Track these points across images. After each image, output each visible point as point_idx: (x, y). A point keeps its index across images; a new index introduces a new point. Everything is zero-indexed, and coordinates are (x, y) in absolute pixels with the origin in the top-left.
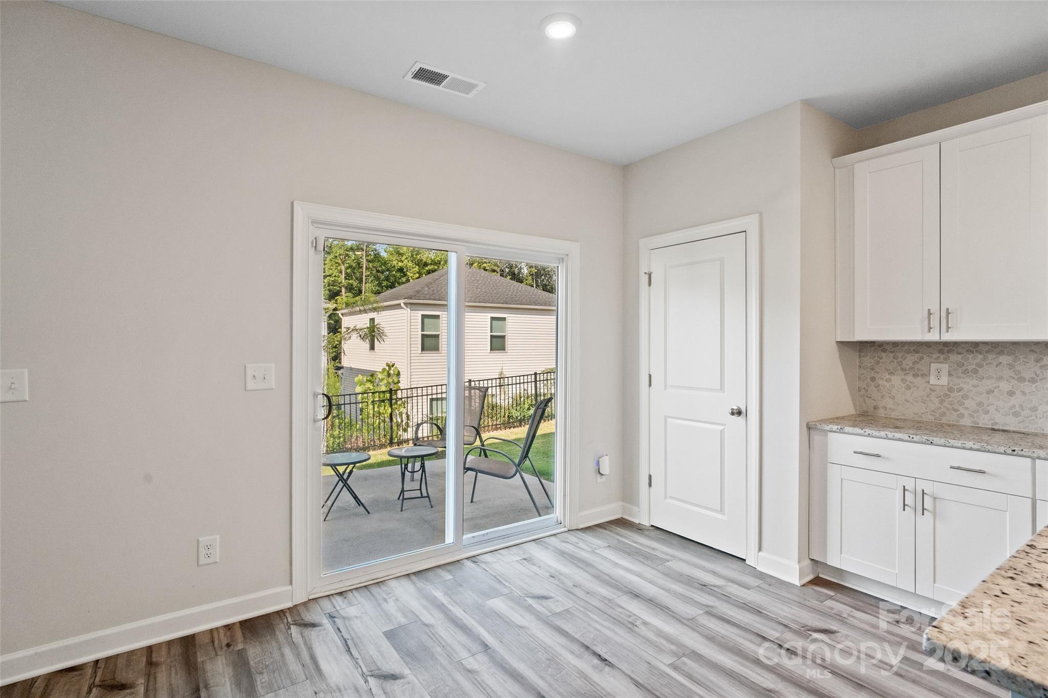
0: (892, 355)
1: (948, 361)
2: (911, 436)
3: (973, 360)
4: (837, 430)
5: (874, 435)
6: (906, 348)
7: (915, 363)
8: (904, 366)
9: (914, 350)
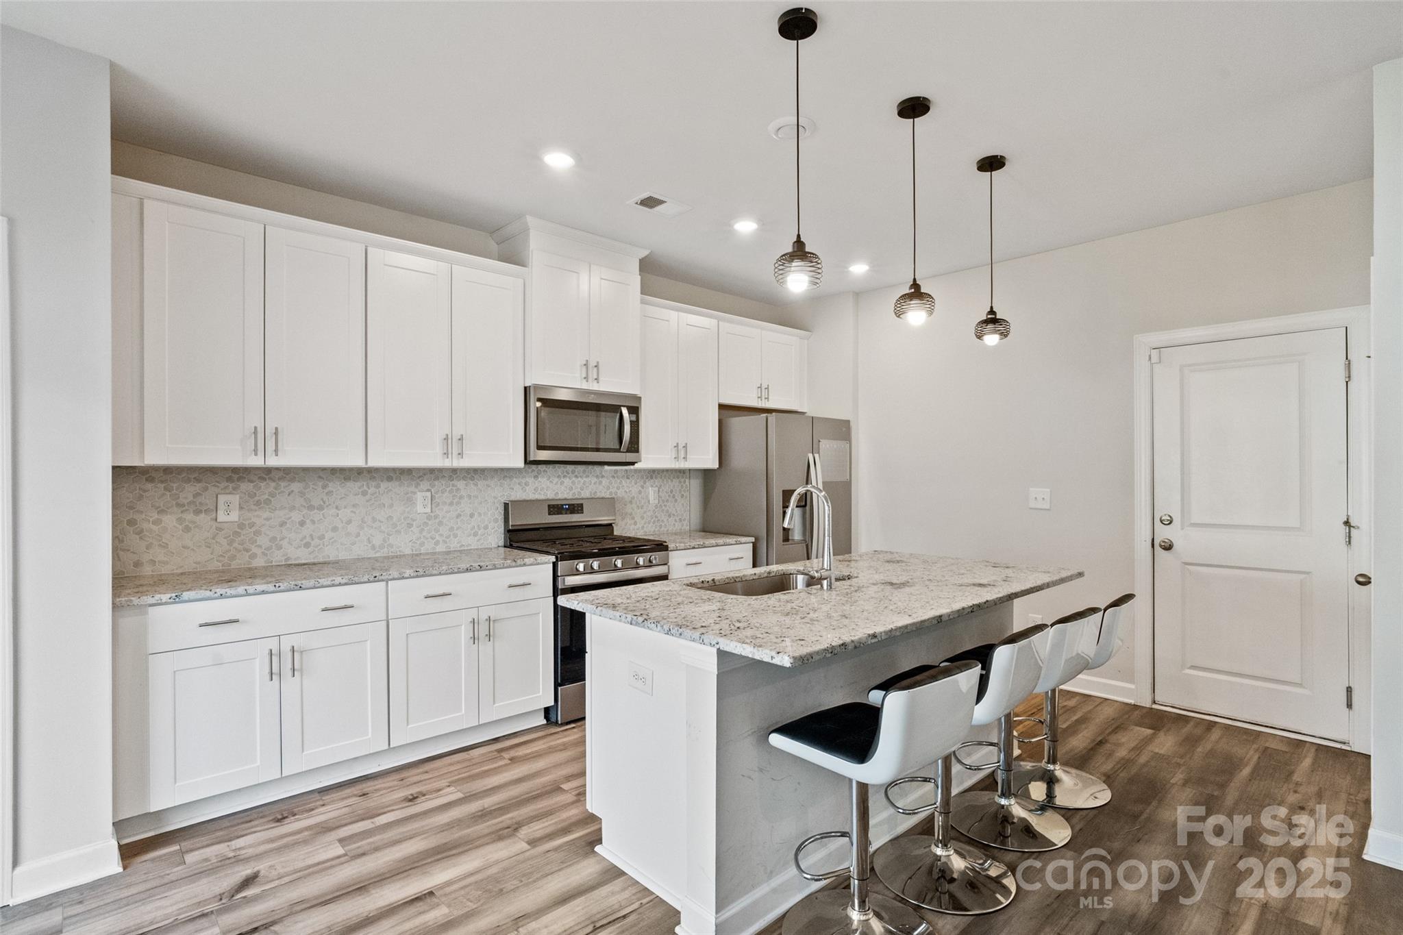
0: (163, 485)
1: (239, 491)
2: (277, 585)
3: (266, 488)
4: (169, 600)
5: (228, 594)
6: (183, 476)
7: (196, 495)
8: (181, 500)
9: (194, 478)
